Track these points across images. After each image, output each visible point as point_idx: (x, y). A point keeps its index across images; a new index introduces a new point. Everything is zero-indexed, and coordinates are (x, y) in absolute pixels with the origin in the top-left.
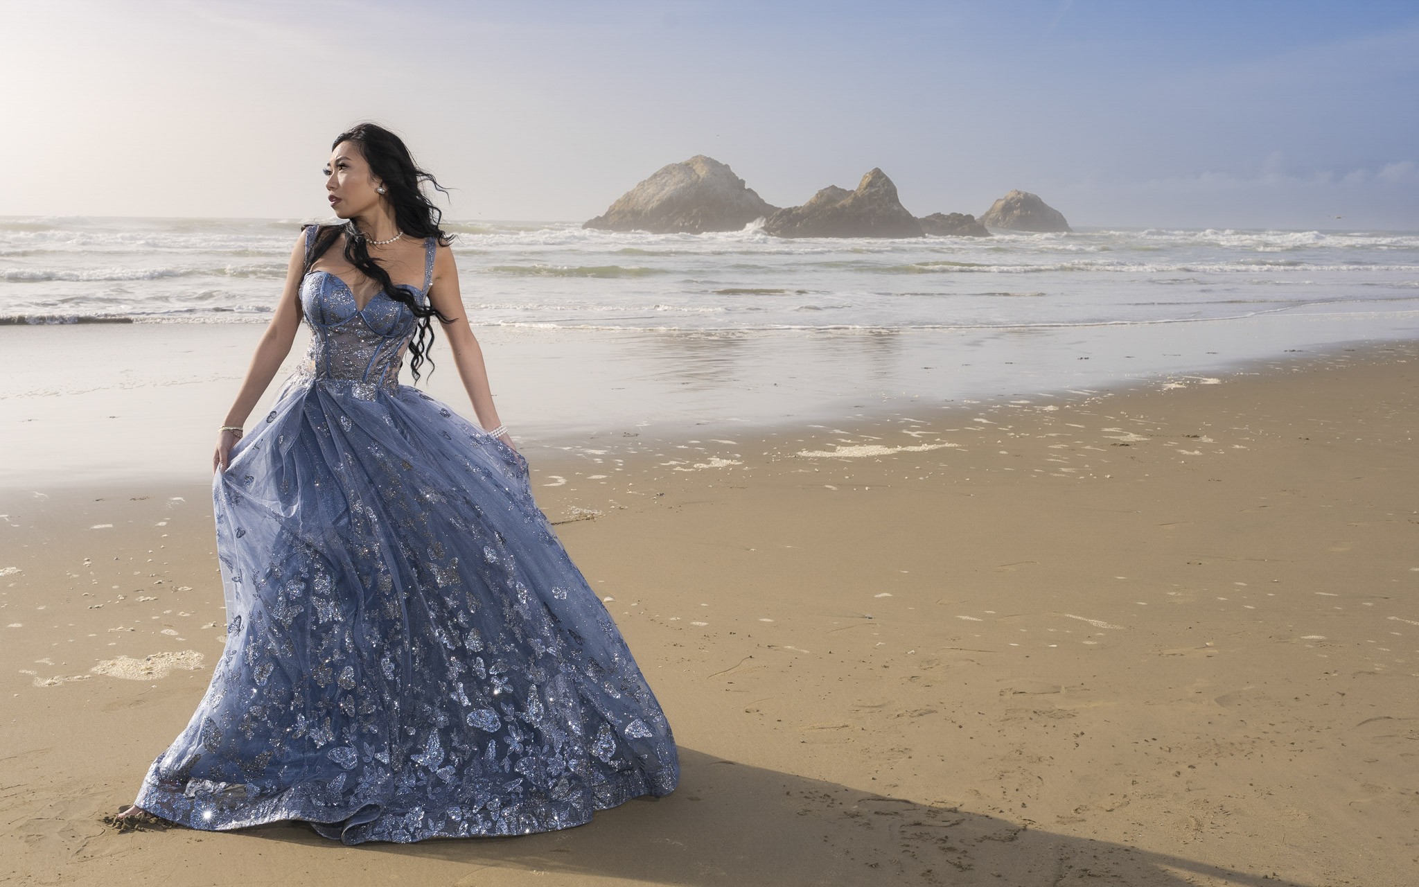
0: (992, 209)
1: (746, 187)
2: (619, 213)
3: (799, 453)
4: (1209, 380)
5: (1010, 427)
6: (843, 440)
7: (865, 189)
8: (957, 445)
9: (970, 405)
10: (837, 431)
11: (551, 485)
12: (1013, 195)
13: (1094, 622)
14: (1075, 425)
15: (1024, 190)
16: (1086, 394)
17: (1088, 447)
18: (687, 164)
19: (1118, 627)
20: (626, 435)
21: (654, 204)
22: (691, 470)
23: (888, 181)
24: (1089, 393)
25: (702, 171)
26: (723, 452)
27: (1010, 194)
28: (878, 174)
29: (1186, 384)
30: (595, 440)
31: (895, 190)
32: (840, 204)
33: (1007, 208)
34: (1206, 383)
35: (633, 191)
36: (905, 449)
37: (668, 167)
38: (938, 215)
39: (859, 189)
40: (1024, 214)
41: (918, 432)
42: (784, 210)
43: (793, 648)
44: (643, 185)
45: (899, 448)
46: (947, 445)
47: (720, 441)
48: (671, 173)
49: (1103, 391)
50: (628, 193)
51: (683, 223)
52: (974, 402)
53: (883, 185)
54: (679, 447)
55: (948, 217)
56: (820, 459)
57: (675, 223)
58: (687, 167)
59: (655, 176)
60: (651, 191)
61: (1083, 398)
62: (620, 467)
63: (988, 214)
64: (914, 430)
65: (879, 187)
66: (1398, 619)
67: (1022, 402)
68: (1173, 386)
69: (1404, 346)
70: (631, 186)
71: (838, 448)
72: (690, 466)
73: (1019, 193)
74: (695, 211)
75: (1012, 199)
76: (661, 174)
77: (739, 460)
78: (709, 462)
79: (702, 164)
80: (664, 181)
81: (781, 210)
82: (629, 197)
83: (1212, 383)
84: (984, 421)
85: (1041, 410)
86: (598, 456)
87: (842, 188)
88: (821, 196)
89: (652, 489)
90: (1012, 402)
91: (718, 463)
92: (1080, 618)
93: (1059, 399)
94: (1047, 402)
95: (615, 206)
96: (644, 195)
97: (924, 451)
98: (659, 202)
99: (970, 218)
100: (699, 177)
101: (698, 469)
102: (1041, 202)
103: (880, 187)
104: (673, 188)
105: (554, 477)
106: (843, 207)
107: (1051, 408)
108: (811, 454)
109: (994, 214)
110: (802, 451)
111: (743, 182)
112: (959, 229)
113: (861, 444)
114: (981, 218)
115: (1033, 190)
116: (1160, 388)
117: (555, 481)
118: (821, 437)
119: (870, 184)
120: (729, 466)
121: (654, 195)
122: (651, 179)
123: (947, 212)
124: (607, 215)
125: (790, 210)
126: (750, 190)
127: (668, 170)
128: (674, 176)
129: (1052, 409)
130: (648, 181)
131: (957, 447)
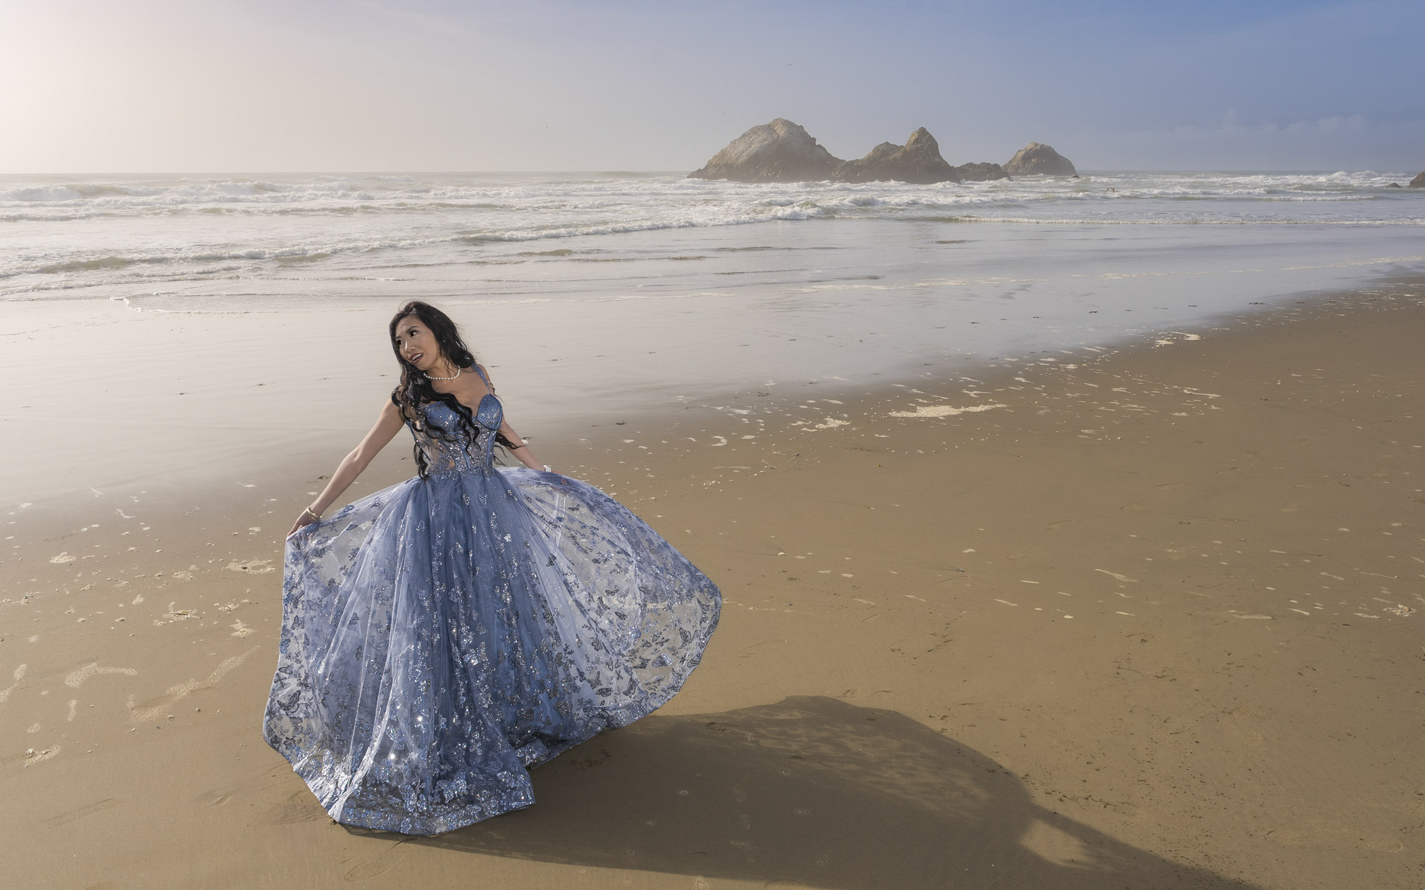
0: (1014, 158)
1: (817, 144)
2: (715, 166)
3: (890, 413)
4: (1192, 336)
5: (1043, 386)
6: (921, 400)
7: (912, 145)
8: (1005, 406)
9: (1011, 363)
10: (915, 391)
11: (717, 445)
12: (1032, 146)
13: (1117, 576)
14: (1092, 385)
15: (1040, 142)
16: (1097, 351)
17: (1102, 408)
18: (769, 126)
19: (1134, 581)
20: (760, 394)
21: (744, 158)
22: (814, 430)
23: (931, 137)
24: (1100, 349)
25: (781, 131)
26: (835, 412)
27: (1029, 146)
28: (923, 132)
29: (1174, 341)
30: (738, 399)
31: (937, 145)
32: (892, 157)
33: (1027, 157)
34: (1189, 339)
35: (727, 148)
36: (967, 409)
37: (754, 128)
38: (971, 165)
39: (908, 144)
40: (1040, 162)
41: (975, 392)
42: (847, 162)
43: (914, 597)
44: (735, 143)
45: (963, 409)
46: (998, 406)
47: (830, 401)
48: (756, 133)
49: (1111, 347)
50: (723, 150)
51: (767, 174)
52: (1013, 360)
53: (927, 141)
54: (801, 407)
55: (979, 166)
56: (906, 418)
57: (761, 174)
58: (769, 128)
59: (744, 135)
60: (741, 148)
61: (1095, 355)
62: (762, 427)
63: (1011, 162)
64: (971, 389)
65: (924, 143)
66: (1328, 575)
67: (1049, 360)
68: (1164, 342)
69: (1343, 298)
70: (724, 145)
71: (918, 408)
72: (812, 427)
73: (1036, 145)
74: (776, 164)
75: (1031, 149)
76: (749, 134)
77: (847, 420)
78: (825, 423)
79: (781, 126)
80: (751, 140)
81: (845, 163)
82: (723, 153)
83: (1193, 339)
84: (1023, 380)
85: (1065, 369)
86: (744, 416)
87: (894, 144)
88: (877, 151)
89: (790, 449)
90: (1042, 360)
91: (833, 423)
92: (1107, 572)
93: (1078, 356)
94: (1068, 359)
95: (712, 160)
96: (736, 151)
97: (981, 412)
98: (747, 157)
99: (996, 166)
100: (779, 135)
101: (819, 429)
102: (1054, 152)
103: (925, 145)
104: (758, 145)
105: (718, 437)
106: (895, 159)
107: (1071, 366)
108: (899, 415)
109: (1016, 163)
110: (892, 412)
111: (814, 139)
112: (988, 175)
113: (935, 404)
114: (1005, 166)
115: (1047, 142)
116: (1154, 345)
117: (718, 441)
118: (905, 399)
119: (917, 141)
120: (841, 426)
121: (743, 152)
122: (741, 138)
123: (978, 162)
124: (707, 168)
125: (852, 163)
126: (819, 146)
127: (754, 131)
128: (759, 136)
129: (1073, 368)
130: (738, 140)
131: (1005, 408)
